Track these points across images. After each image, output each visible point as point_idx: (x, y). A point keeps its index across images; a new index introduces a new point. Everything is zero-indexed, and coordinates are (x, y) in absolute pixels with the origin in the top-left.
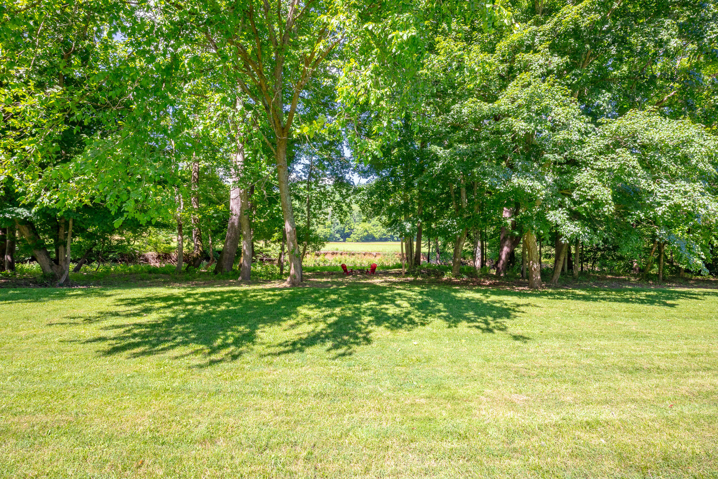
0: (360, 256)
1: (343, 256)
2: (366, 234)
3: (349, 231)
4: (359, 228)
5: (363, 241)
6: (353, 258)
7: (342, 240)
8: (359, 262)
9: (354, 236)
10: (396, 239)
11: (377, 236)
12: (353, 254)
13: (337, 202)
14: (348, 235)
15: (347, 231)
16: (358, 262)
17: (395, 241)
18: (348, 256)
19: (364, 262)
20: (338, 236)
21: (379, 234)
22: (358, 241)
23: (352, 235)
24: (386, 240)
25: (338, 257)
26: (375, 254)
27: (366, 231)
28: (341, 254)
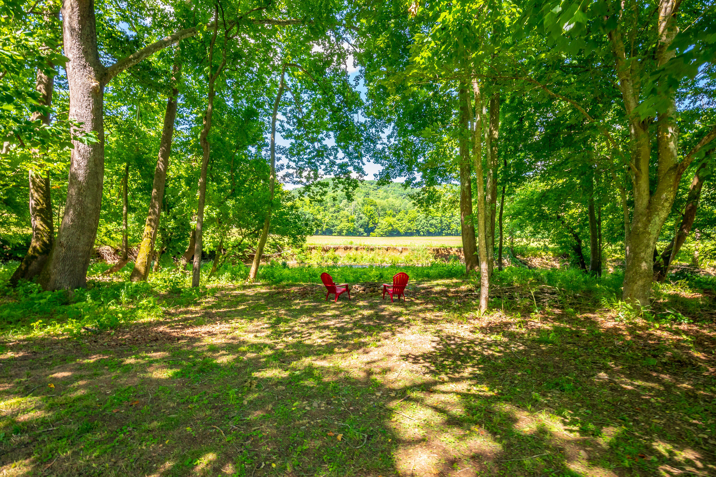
0: (381, 252)
1: (359, 252)
2: (390, 228)
3: (372, 226)
4: (383, 222)
5: (388, 236)
6: (372, 254)
7: (365, 234)
8: (380, 259)
9: (378, 230)
10: (422, 233)
11: (402, 231)
12: (372, 249)
13: (342, 166)
14: (372, 230)
15: (371, 225)
16: (378, 259)
17: (421, 236)
18: (365, 251)
19: (387, 259)
20: (362, 230)
21: (404, 228)
22: (382, 236)
23: (376, 230)
24: (411, 234)
25: (352, 253)
26: (400, 249)
27: (391, 225)
28: (357, 249)
